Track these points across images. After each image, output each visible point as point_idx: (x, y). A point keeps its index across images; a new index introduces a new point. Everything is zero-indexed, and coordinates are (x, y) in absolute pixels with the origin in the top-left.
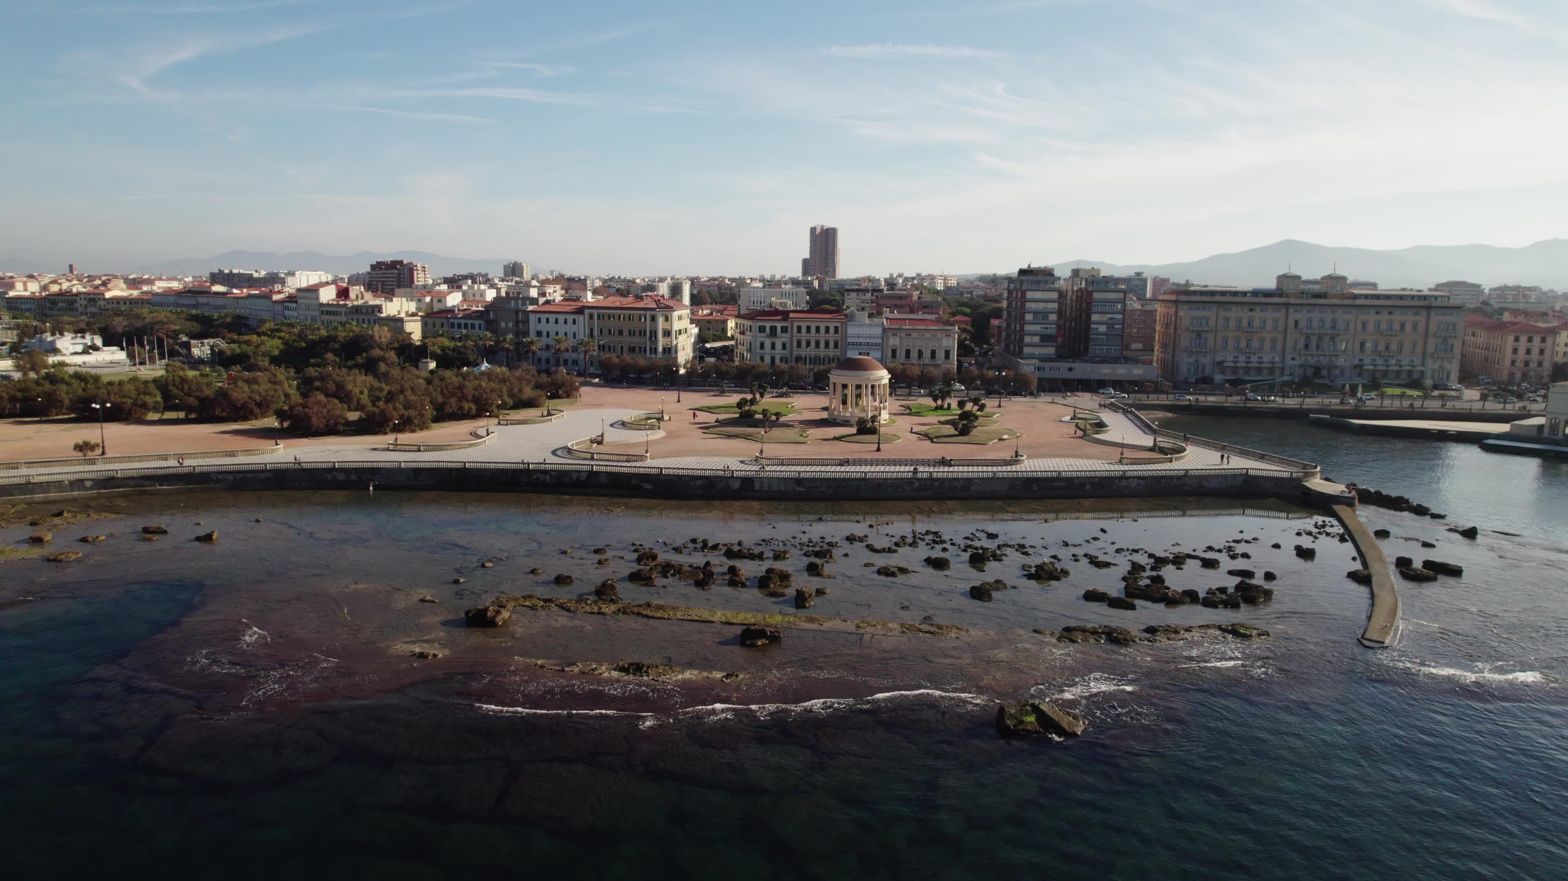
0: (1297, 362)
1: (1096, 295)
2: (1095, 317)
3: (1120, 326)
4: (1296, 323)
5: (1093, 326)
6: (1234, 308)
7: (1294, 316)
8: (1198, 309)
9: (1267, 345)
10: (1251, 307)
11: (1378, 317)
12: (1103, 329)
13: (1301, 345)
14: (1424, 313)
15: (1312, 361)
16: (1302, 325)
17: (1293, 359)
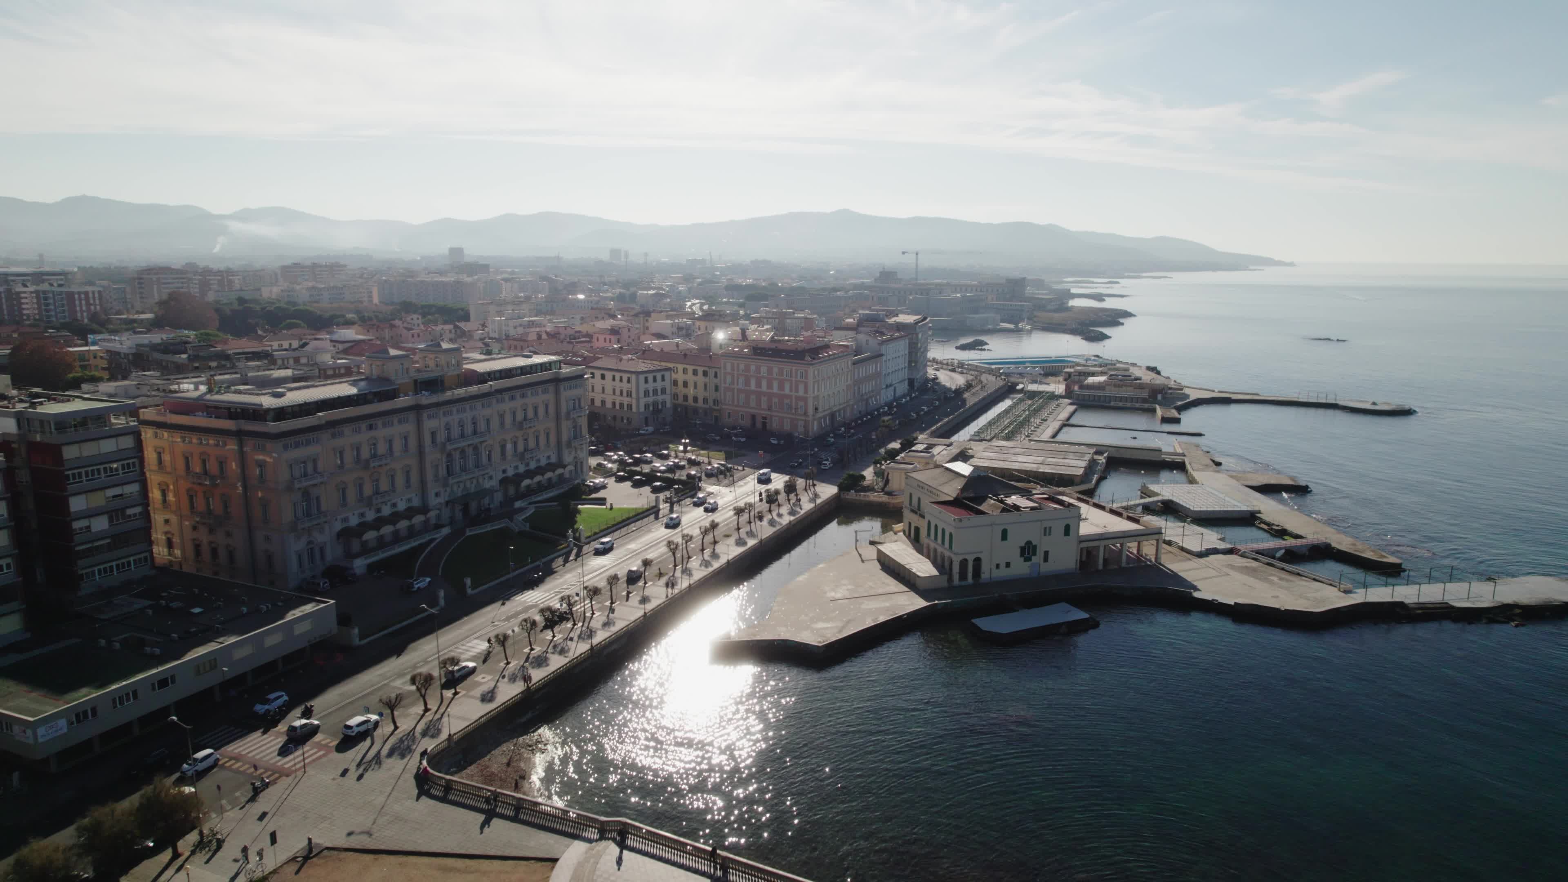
0: (441, 500)
1: (70, 453)
2: (77, 504)
3: (138, 510)
4: (433, 434)
5: (77, 525)
6: (347, 429)
7: (430, 424)
8: (297, 445)
9: (400, 481)
10: (369, 422)
11: (513, 404)
12: (100, 524)
13: (443, 471)
14: (551, 388)
15: (459, 492)
16: (441, 437)
17: (437, 495)
